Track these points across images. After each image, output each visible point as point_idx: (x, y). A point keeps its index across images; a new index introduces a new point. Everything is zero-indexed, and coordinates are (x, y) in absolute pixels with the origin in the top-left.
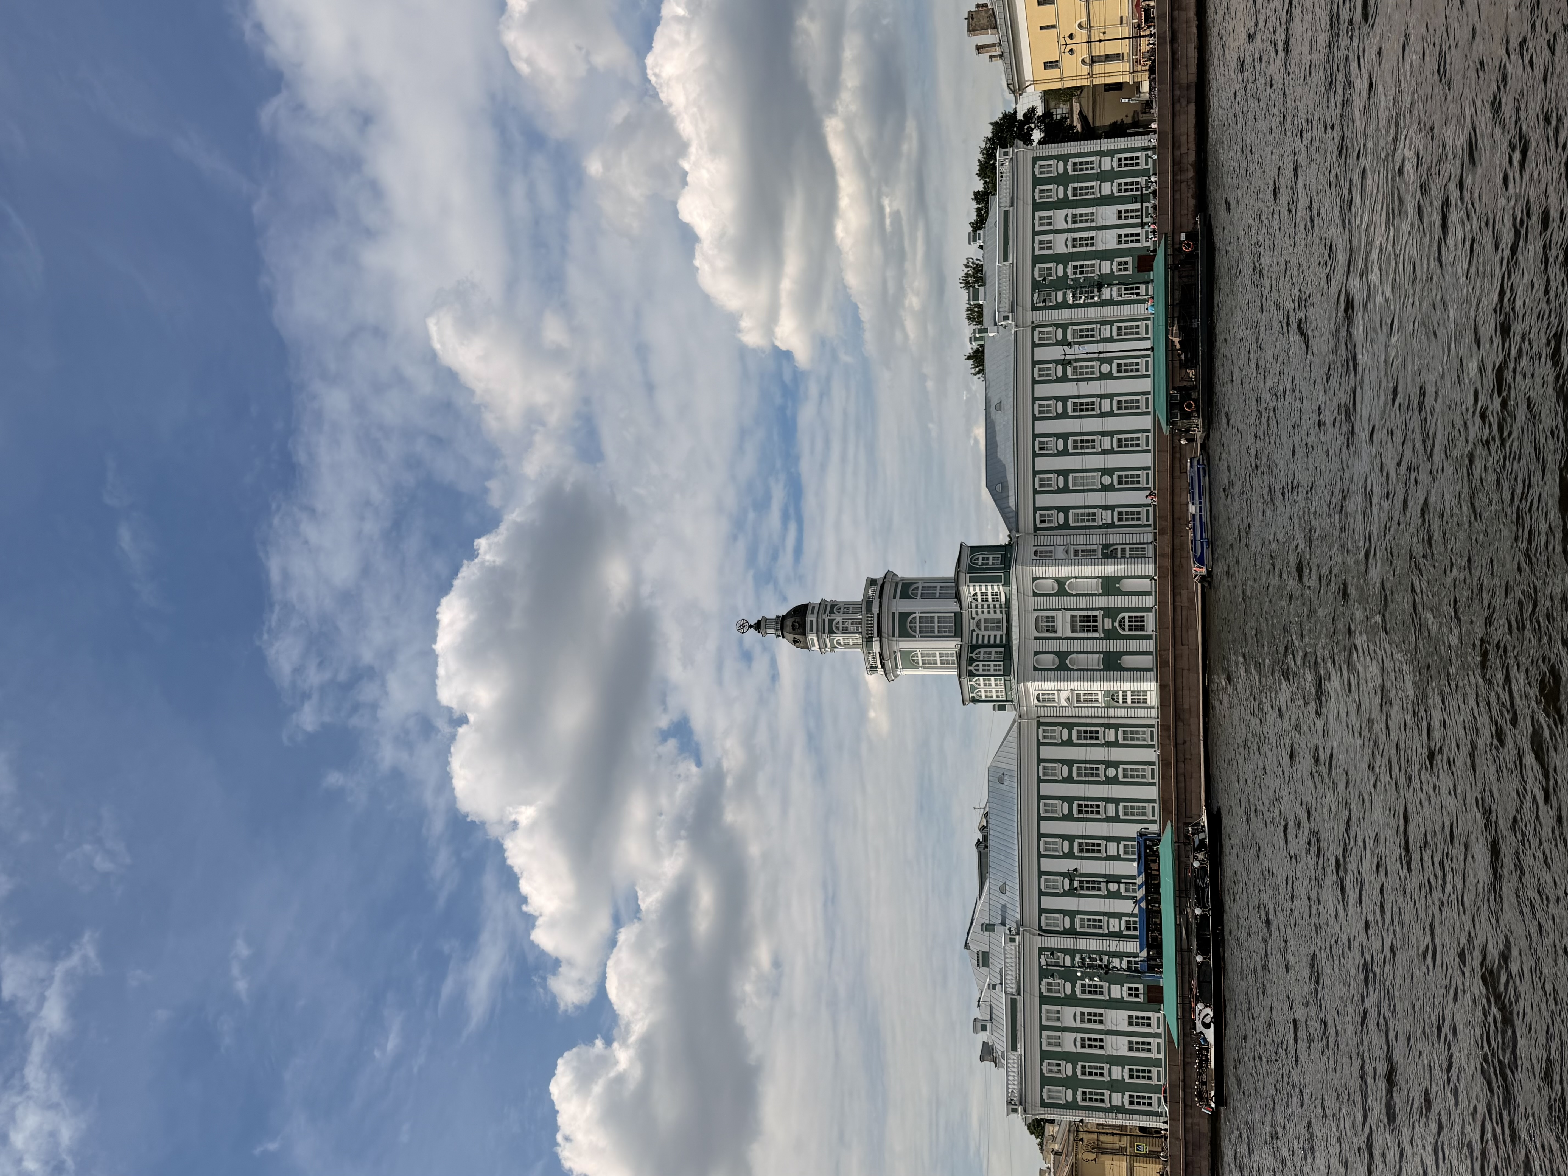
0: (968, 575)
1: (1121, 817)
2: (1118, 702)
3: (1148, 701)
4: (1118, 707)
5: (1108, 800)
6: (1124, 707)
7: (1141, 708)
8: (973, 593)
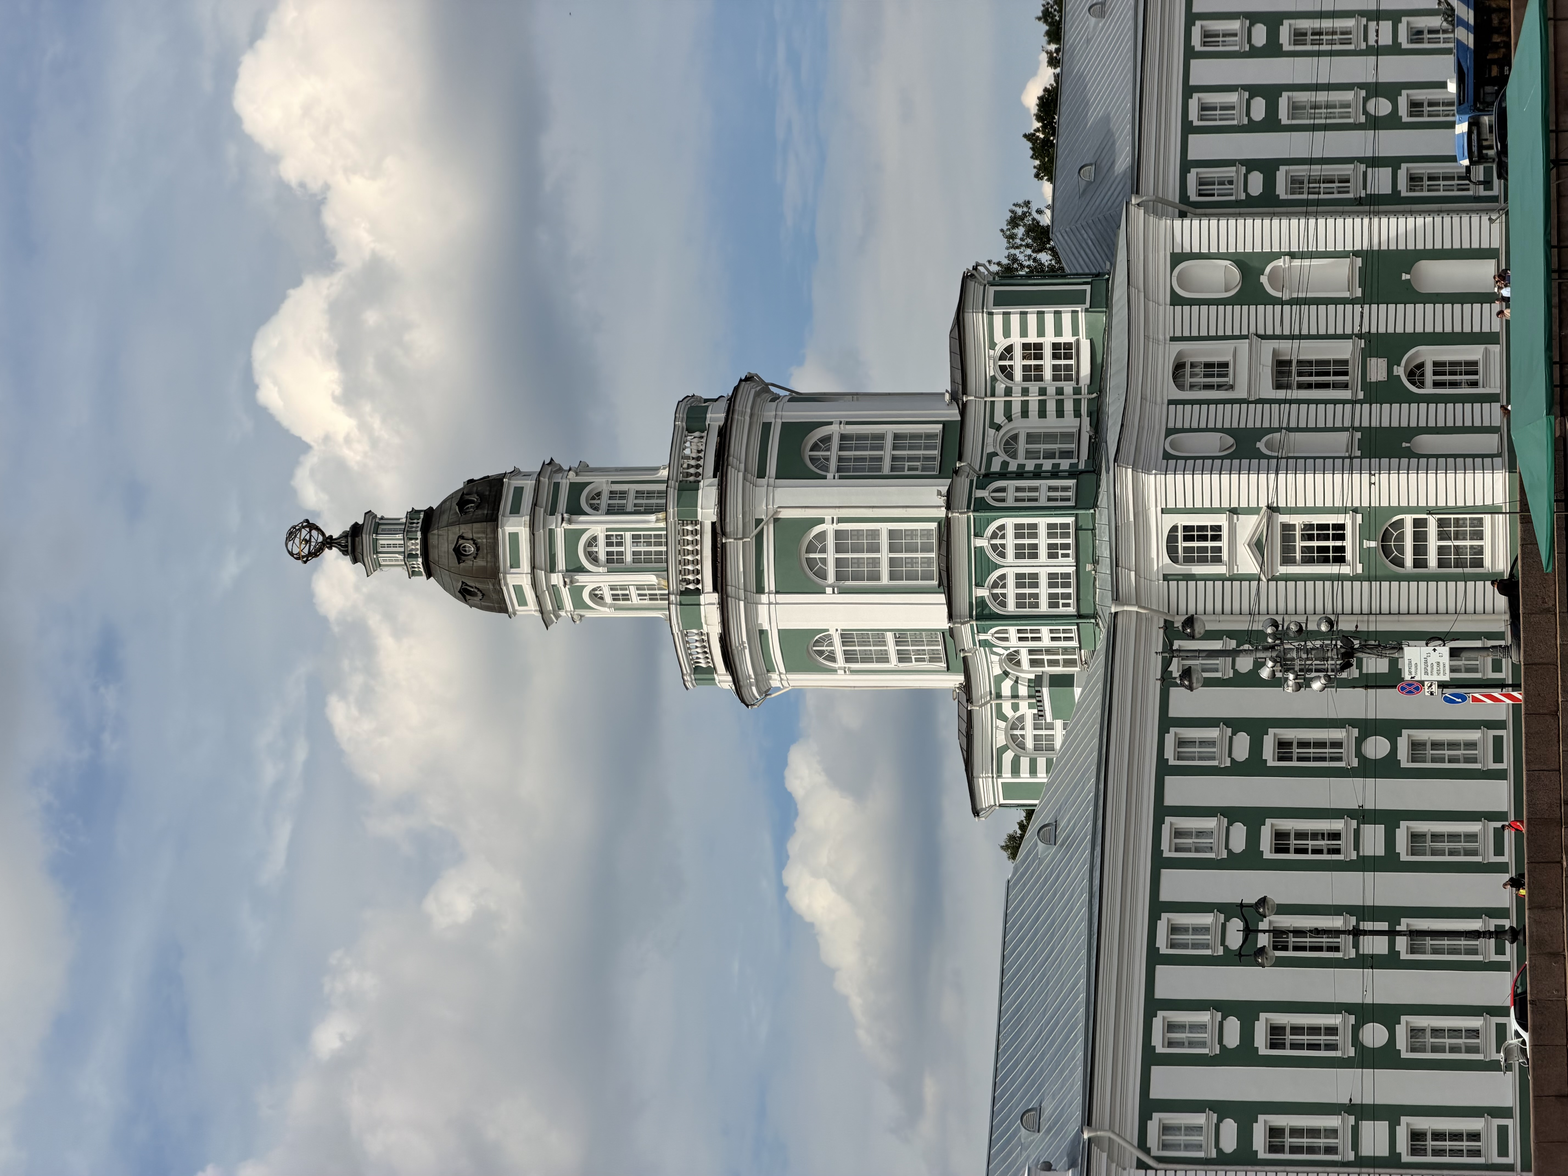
0: (992, 290)
1: (1404, 857)
2: (1400, 563)
3: (1487, 562)
4: (1400, 578)
5: (1363, 816)
6: (1418, 578)
7: (1465, 578)
8: (1001, 343)
